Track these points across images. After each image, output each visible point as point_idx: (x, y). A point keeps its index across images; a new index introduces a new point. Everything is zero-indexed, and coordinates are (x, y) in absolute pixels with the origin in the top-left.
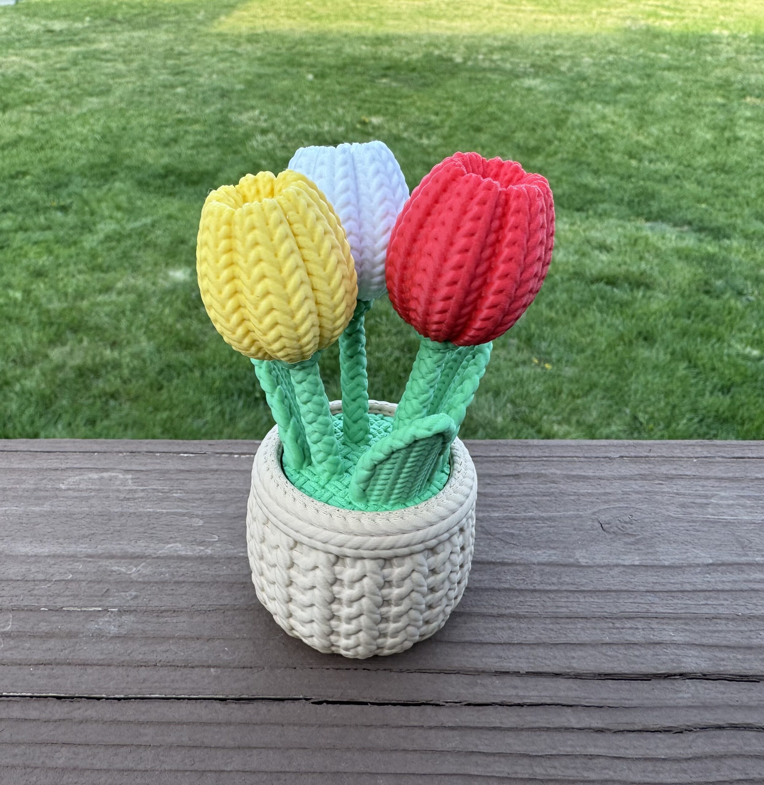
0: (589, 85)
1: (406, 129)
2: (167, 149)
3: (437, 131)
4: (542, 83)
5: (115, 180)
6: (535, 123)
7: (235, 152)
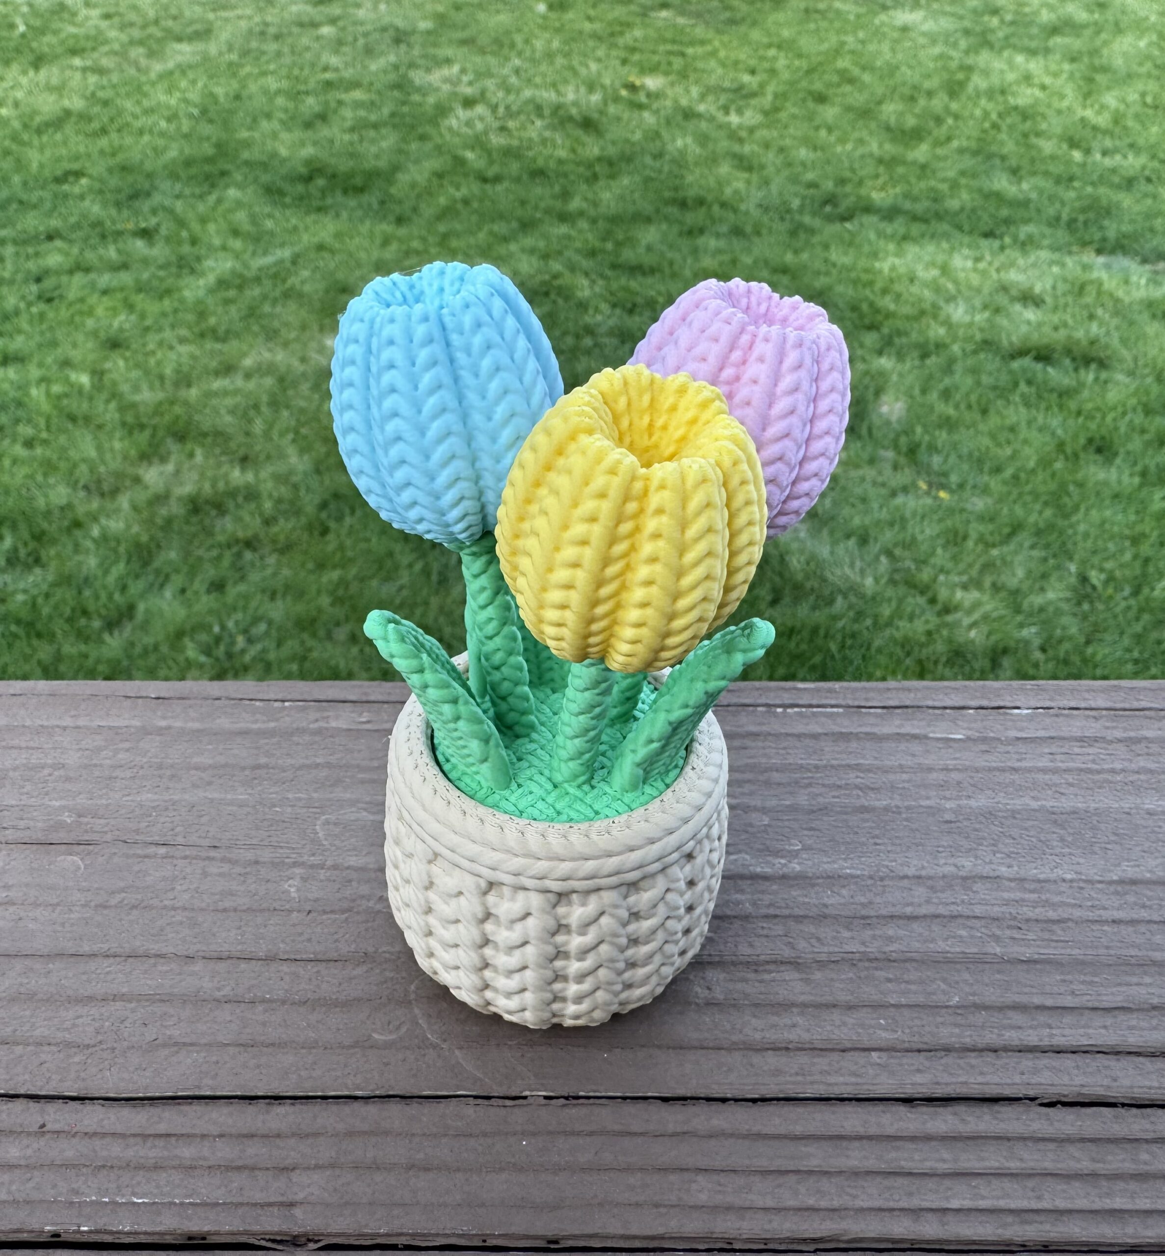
0: (1002, 21)
1: (703, 97)
2: (310, 133)
3: (753, 102)
4: (925, 18)
5: (227, 186)
6: (915, 87)
7: (423, 138)
